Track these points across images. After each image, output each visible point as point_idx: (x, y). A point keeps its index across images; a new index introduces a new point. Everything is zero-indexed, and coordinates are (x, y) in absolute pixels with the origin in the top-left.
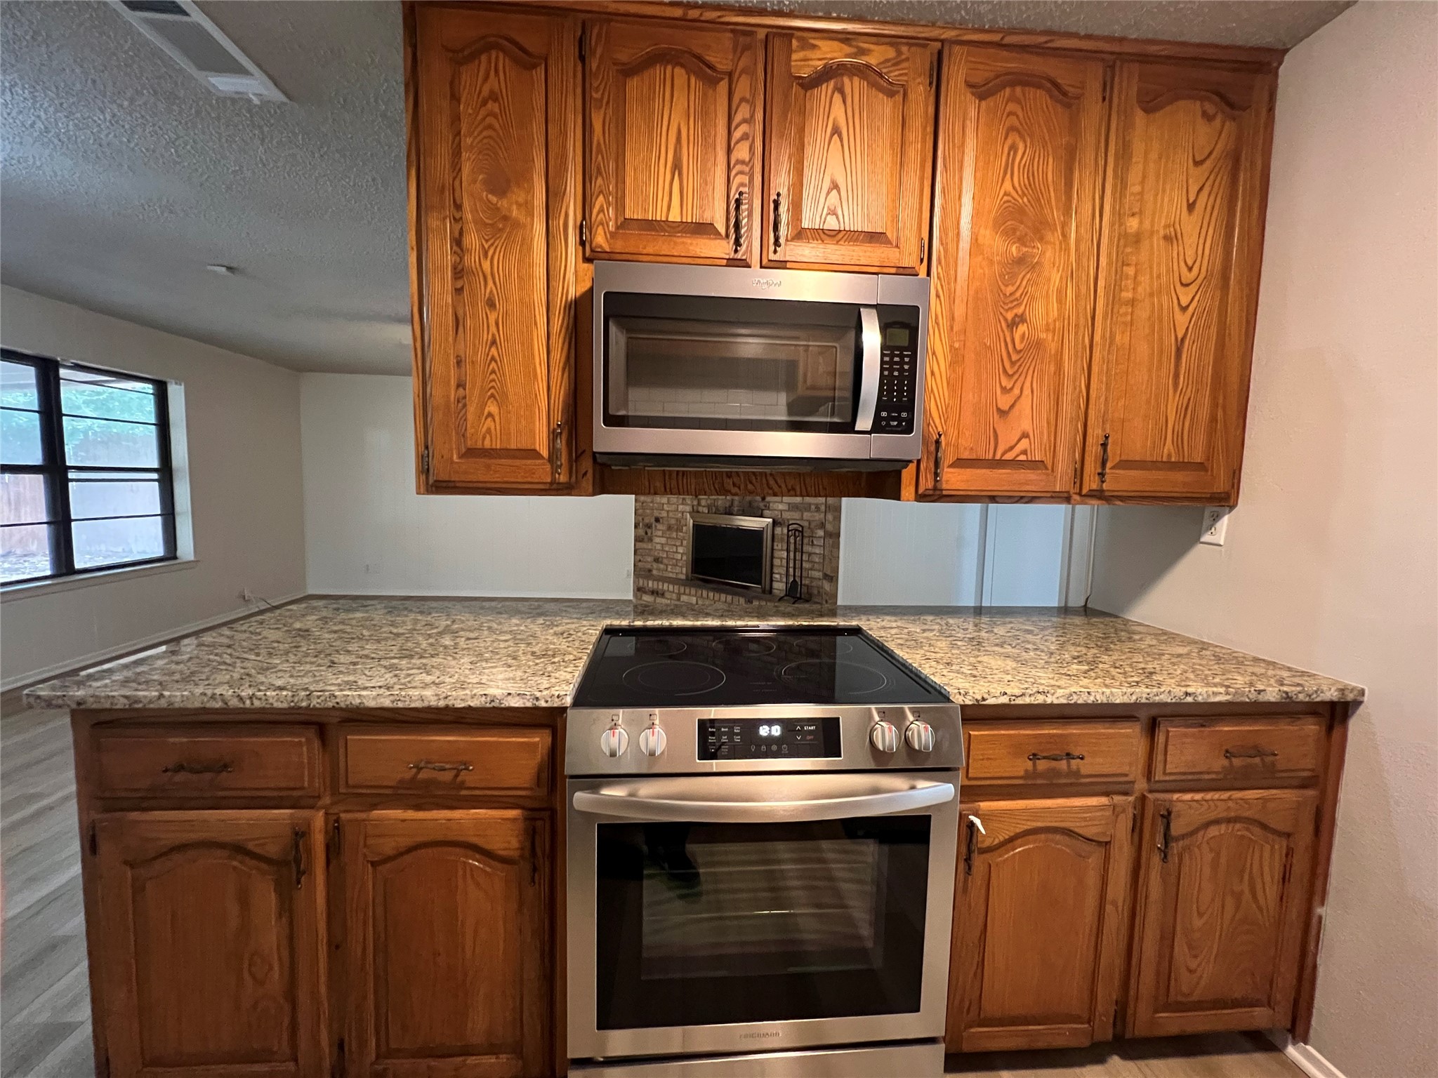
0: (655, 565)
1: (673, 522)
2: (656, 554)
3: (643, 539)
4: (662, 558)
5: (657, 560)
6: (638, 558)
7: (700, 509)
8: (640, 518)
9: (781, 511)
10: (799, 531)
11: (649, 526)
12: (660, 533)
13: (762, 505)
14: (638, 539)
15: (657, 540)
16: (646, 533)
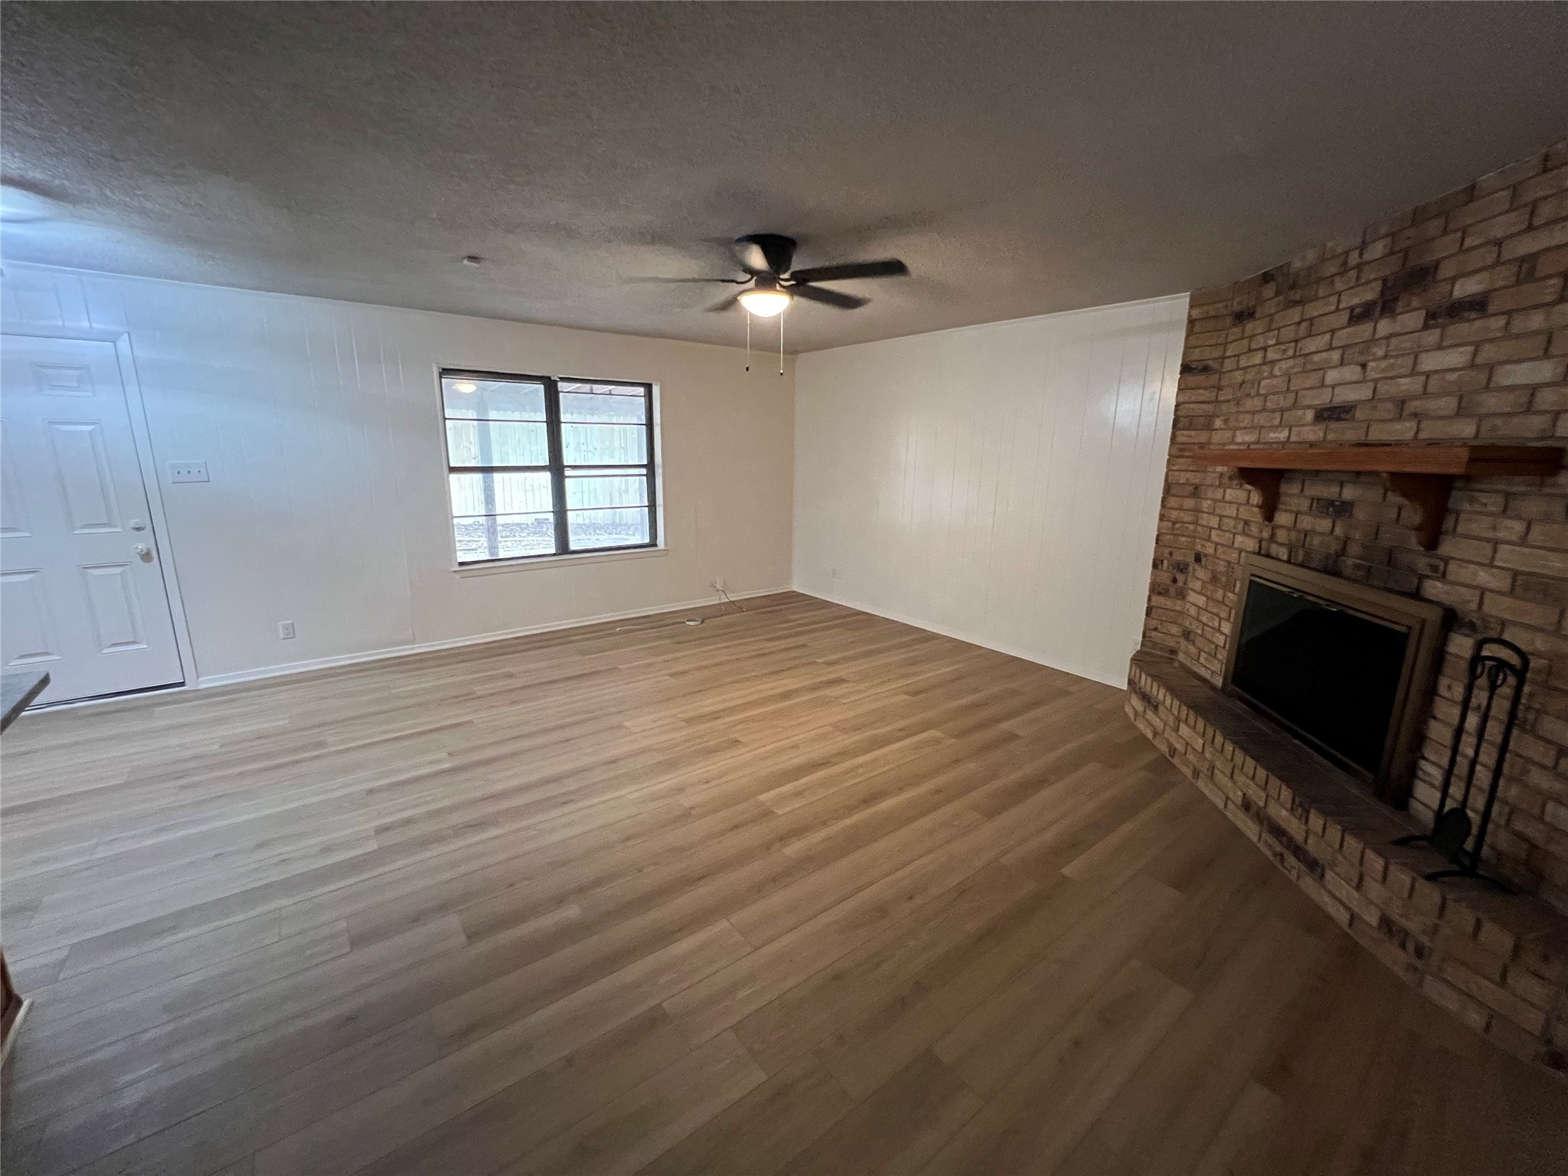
0: (1183, 643)
1: (1221, 567)
2: (1187, 624)
3: (1167, 591)
4: (1196, 634)
5: (1187, 635)
6: (1154, 623)
7: (1274, 549)
8: (1167, 551)
9: (1483, 591)
10: (1511, 667)
11: (1182, 568)
12: (1198, 585)
13: (1422, 563)
14: (1156, 589)
15: (1192, 597)
16: (1175, 581)
